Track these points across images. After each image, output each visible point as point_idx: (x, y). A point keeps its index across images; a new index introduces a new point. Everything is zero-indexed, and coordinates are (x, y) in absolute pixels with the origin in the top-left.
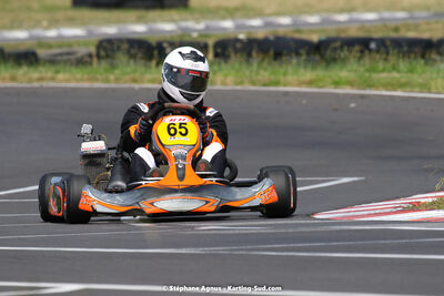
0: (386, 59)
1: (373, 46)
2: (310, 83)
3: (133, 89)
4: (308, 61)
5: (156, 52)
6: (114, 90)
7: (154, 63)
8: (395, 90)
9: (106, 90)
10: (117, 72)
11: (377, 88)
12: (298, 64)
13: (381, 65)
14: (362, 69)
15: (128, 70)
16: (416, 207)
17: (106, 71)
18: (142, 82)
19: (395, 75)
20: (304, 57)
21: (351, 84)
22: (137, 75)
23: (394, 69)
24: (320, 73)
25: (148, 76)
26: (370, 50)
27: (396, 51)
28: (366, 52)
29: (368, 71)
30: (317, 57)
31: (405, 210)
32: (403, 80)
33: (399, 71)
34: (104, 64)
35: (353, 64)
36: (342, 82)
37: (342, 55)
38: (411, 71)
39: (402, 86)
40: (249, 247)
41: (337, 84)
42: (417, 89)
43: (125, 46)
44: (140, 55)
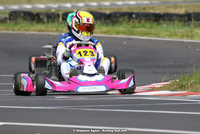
0: (140, 22)
1: (134, 16)
2: (106, 32)
3: (26, 34)
4: (104, 22)
5: (36, 18)
6: (17, 34)
7: (35, 22)
8: (143, 36)
9: (13, 34)
10: (18, 26)
11: (136, 35)
12: (101, 24)
13: (137, 25)
14: (129, 26)
15: (23, 25)
16: (153, 89)
17: (14, 25)
18: (30, 31)
19: (144, 29)
20: (103, 21)
21: (124, 33)
22: (27, 28)
23: (143, 26)
24: (110, 28)
25: (32, 28)
26: (133, 18)
27: (144, 19)
28: (131, 19)
29: (132, 27)
30: (109, 21)
31: (148, 91)
32: (148, 32)
33: (145, 28)
34: (13, 22)
35: (125, 24)
36: (120, 32)
37: (120, 20)
38: (151, 28)
39: (147, 34)
40: (79, 106)
41: (118, 33)
42: (153, 36)
43: (22, 15)
44: (29, 19)
